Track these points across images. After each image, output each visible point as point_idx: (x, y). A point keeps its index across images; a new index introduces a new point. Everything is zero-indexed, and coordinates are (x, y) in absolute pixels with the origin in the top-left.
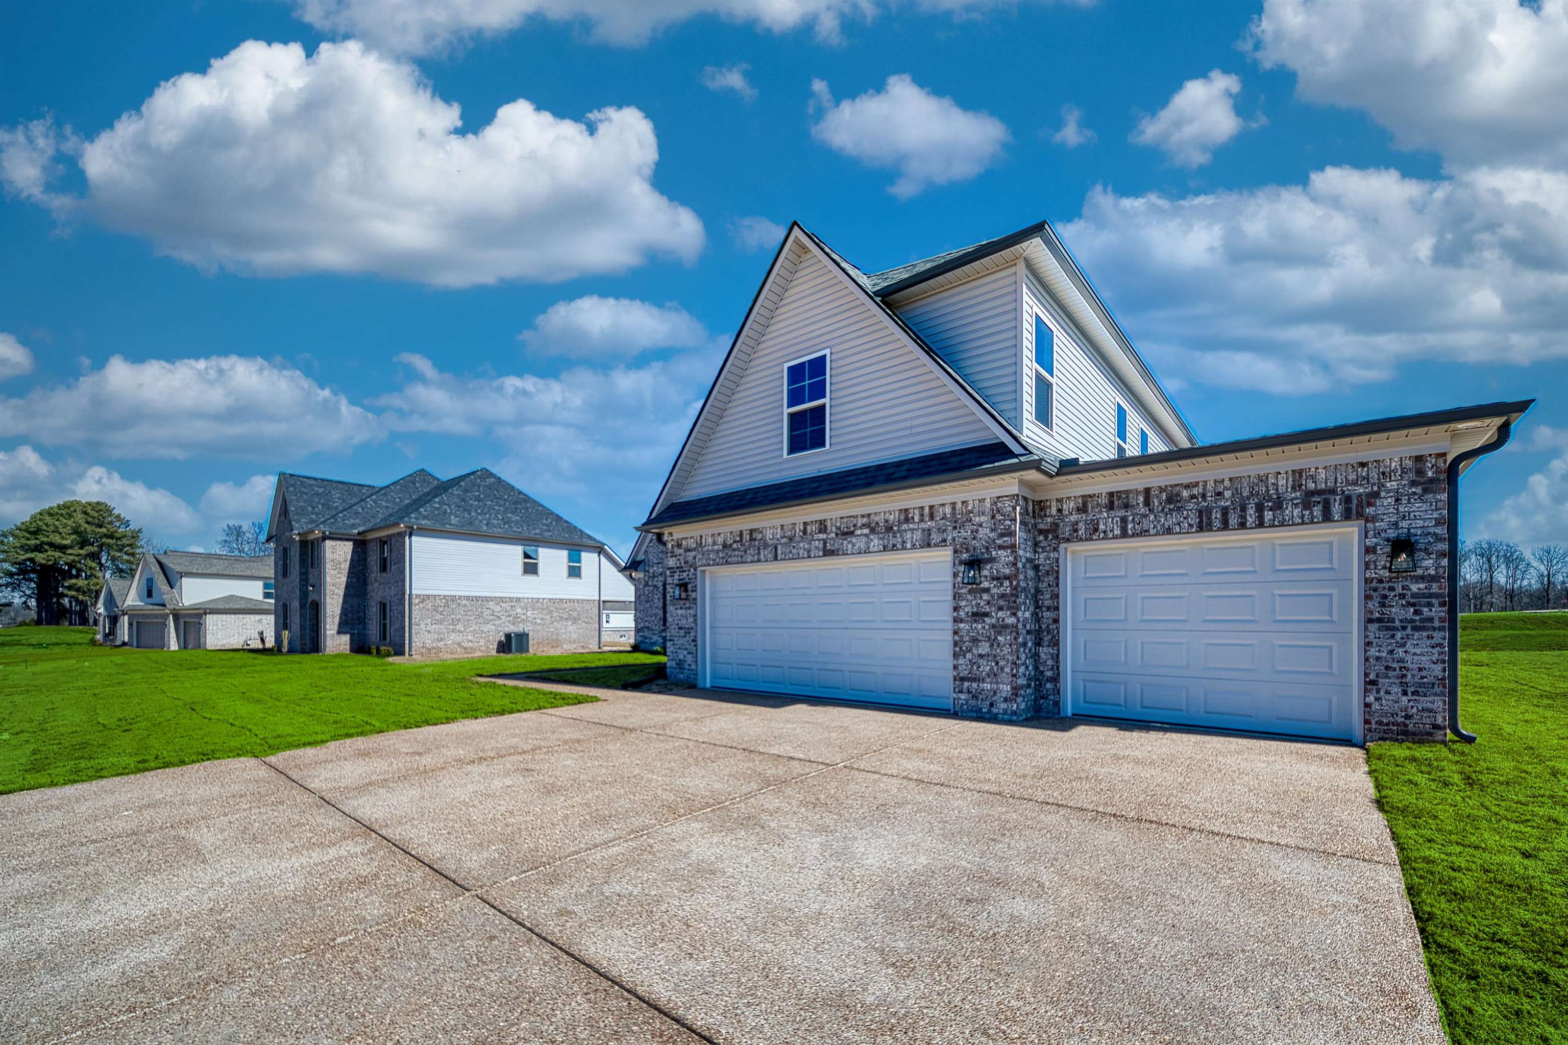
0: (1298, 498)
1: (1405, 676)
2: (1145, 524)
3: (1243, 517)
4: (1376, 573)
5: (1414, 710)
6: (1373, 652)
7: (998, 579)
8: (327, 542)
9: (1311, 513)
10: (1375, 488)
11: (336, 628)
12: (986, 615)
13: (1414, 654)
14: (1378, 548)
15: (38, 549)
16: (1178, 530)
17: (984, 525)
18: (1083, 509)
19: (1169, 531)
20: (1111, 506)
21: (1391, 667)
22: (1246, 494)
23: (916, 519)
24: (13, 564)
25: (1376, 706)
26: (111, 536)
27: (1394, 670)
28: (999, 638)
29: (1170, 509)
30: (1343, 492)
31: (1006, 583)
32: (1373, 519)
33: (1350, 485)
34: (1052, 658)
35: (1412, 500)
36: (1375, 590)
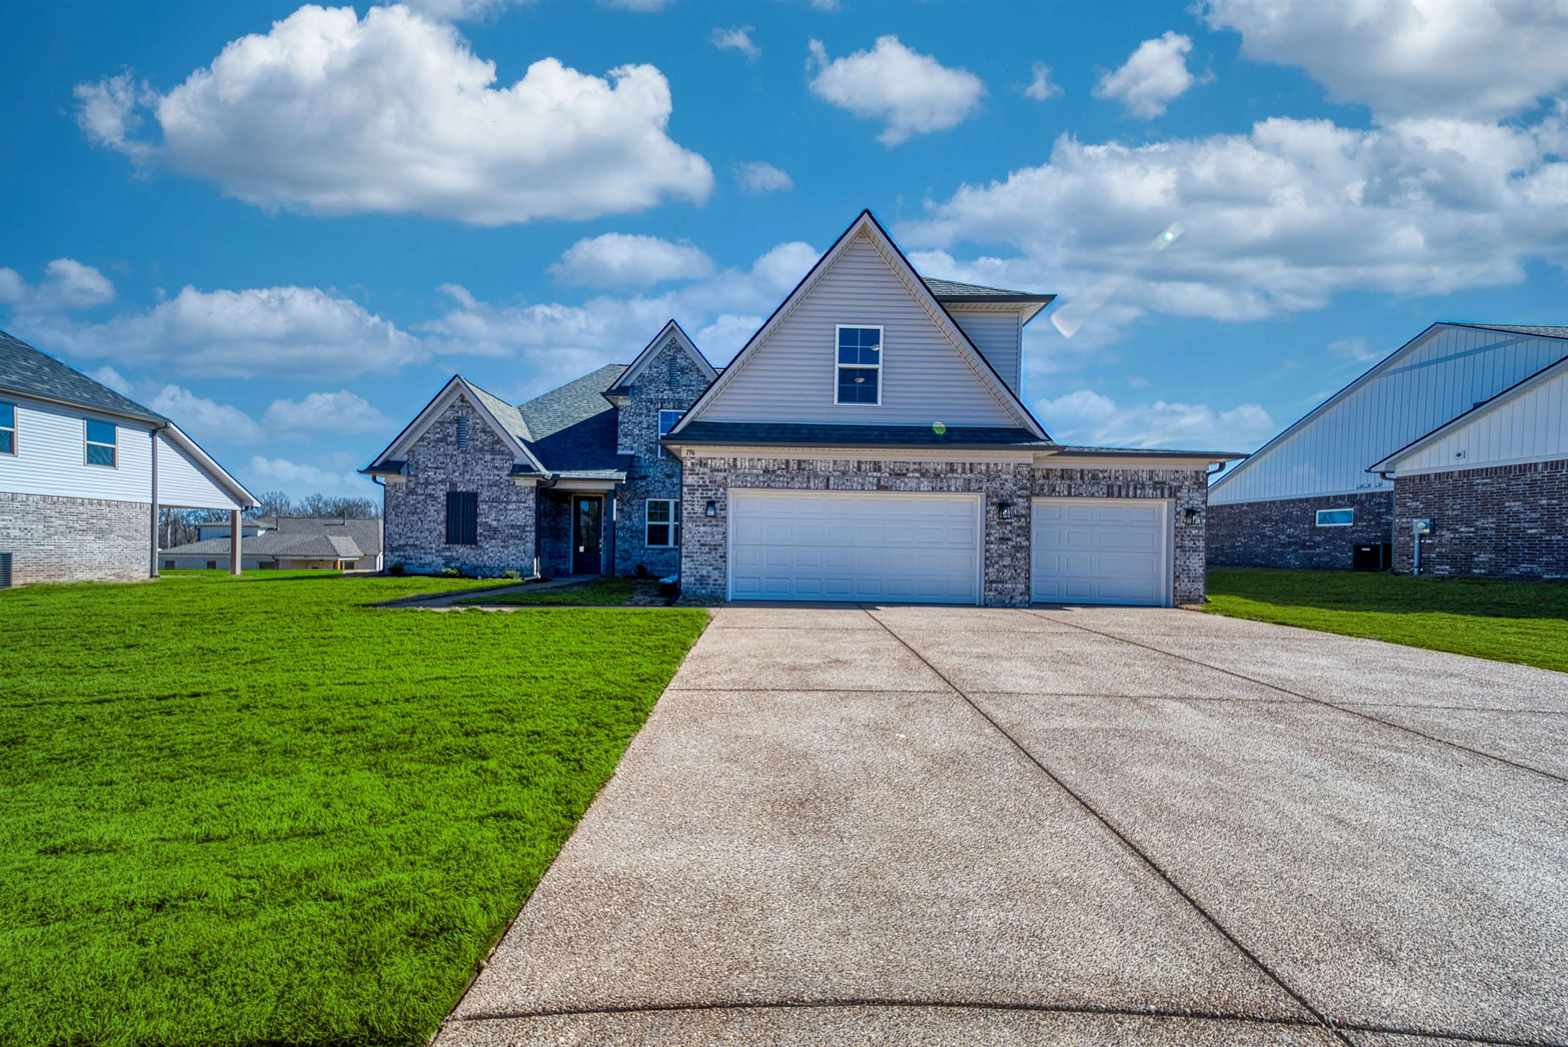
0: (1151, 486)
1: (1190, 573)
2: (1081, 490)
3: (1128, 491)
4: (1179, 525)
6: (1178, 562)
7: (1017, 516)
9: (1155, 493)
10: (1181, 484)
12: (1009, 539)
14: (1181, 512)
16: (1097, 495)
17: (1009, 481)
18: (1046, 477)
19: (1093, 495)
21: (1184, 570)
22: (1129, 479)
23: (959, 471)
27: (1186, 571)
29: (1093, 484)
31: (1023, 520)
32: (1180, 499)
33: (1171, 481)
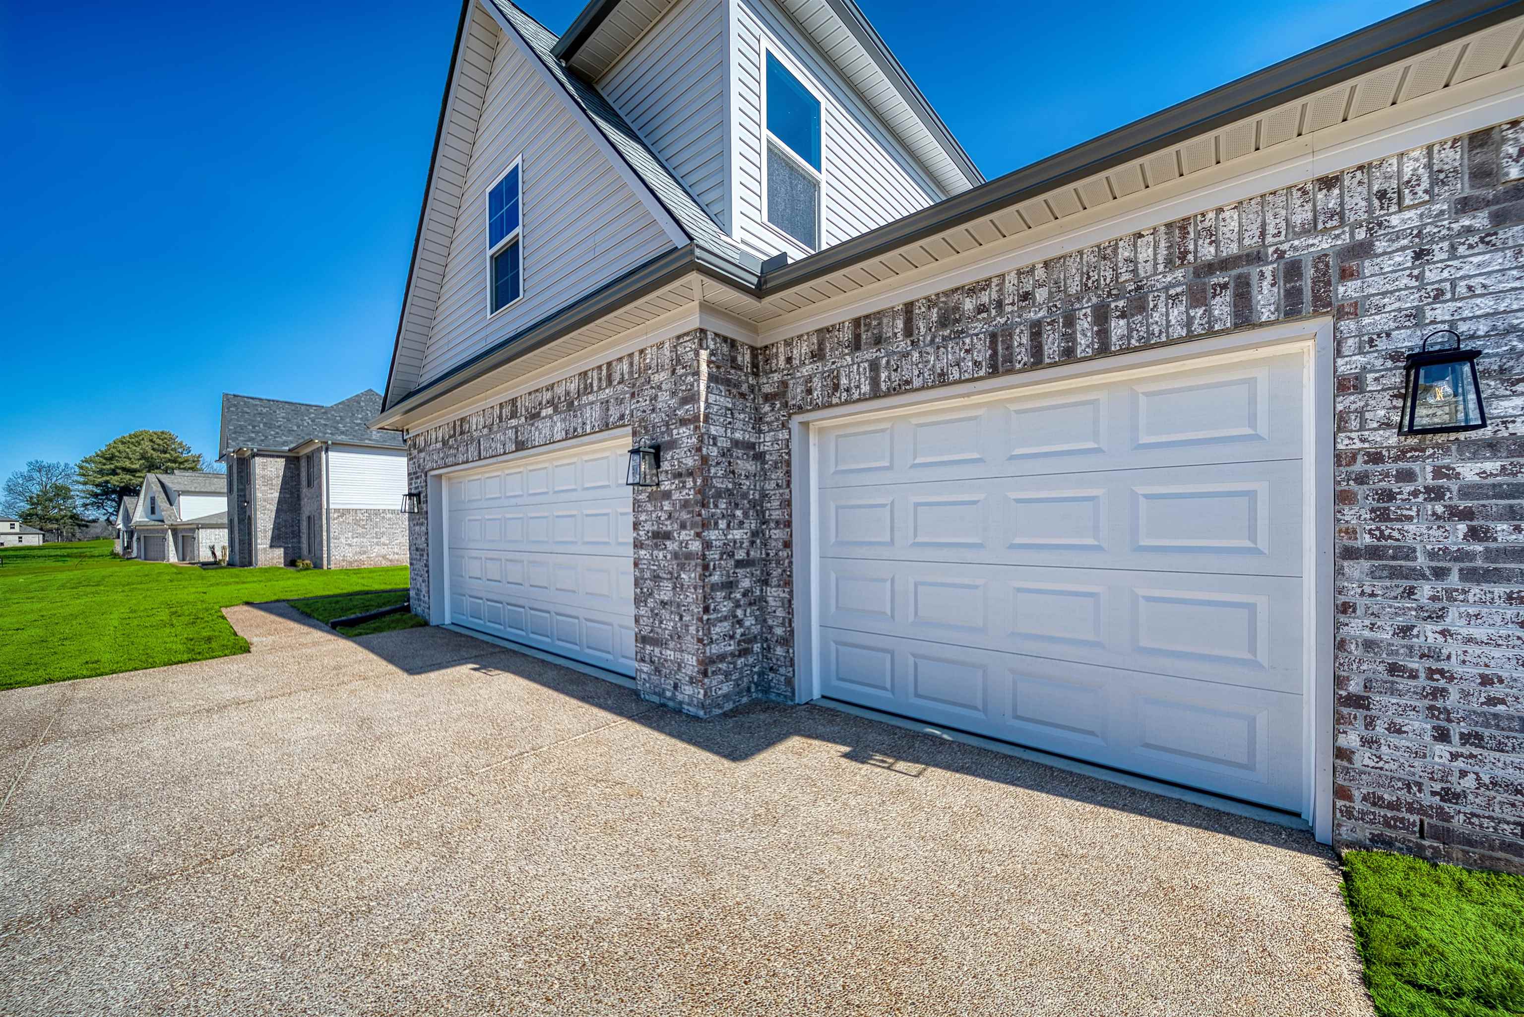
0: (1179, 284)
1: (1443, 692)
2: (908, 370)
3: (1070, 338)
4: (1363, 441)
5: (1469, 782)
6: (1356, 628)
7: (680, 475)
8: (257, 459)
9: (1208, 312)
10: (1361, 235)
11: (269, 542)
12: (668, 536)
13: (1469, 640)
14: (1370, 377)
15: (114, 472)
16: (957, 376)
17: (664, 386)
18: (818, 355)
19: (942, 380)
20: (856, 345)
21: (1403, 669)
22: (1074, 288)
23: (595, 386)
24: (97, 486)
25: (1363, 758)
26: (175, 461)
27: (1414, 675)
28: (683, 576)
29: (944, 338)
30: (1281, 254)
31: (690, 483)
32: (1356, 309)
33: (1298, 236)
34: (783, 606)
35: (1462, 250)
36: (1362, 479)
